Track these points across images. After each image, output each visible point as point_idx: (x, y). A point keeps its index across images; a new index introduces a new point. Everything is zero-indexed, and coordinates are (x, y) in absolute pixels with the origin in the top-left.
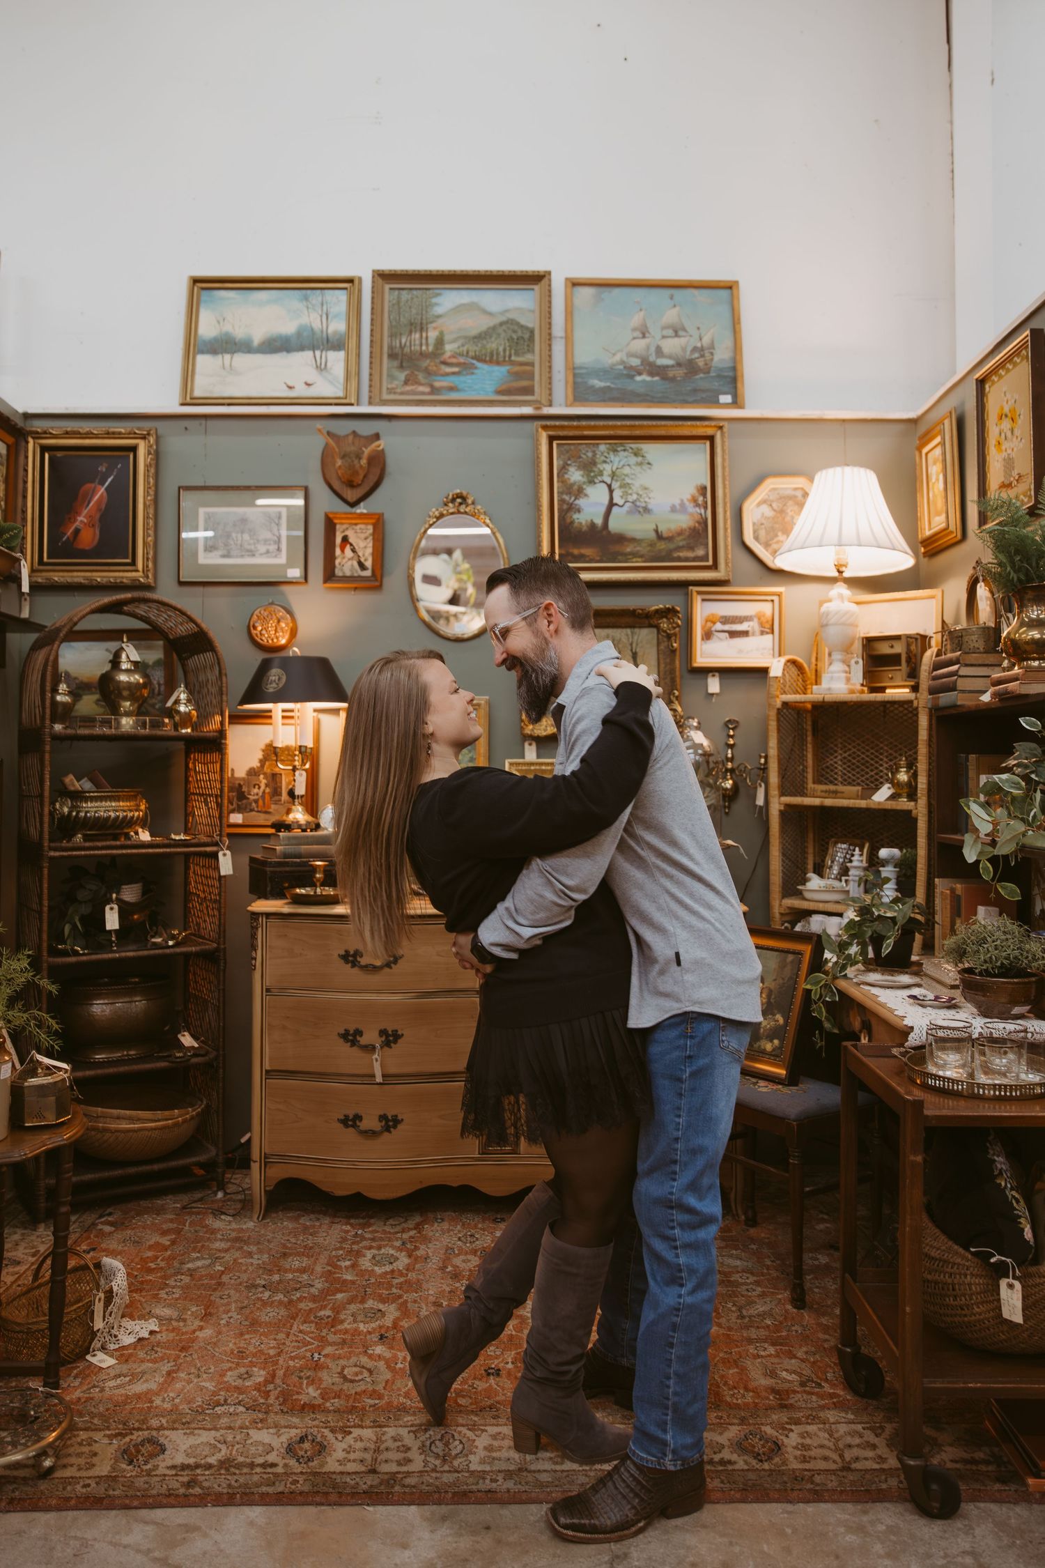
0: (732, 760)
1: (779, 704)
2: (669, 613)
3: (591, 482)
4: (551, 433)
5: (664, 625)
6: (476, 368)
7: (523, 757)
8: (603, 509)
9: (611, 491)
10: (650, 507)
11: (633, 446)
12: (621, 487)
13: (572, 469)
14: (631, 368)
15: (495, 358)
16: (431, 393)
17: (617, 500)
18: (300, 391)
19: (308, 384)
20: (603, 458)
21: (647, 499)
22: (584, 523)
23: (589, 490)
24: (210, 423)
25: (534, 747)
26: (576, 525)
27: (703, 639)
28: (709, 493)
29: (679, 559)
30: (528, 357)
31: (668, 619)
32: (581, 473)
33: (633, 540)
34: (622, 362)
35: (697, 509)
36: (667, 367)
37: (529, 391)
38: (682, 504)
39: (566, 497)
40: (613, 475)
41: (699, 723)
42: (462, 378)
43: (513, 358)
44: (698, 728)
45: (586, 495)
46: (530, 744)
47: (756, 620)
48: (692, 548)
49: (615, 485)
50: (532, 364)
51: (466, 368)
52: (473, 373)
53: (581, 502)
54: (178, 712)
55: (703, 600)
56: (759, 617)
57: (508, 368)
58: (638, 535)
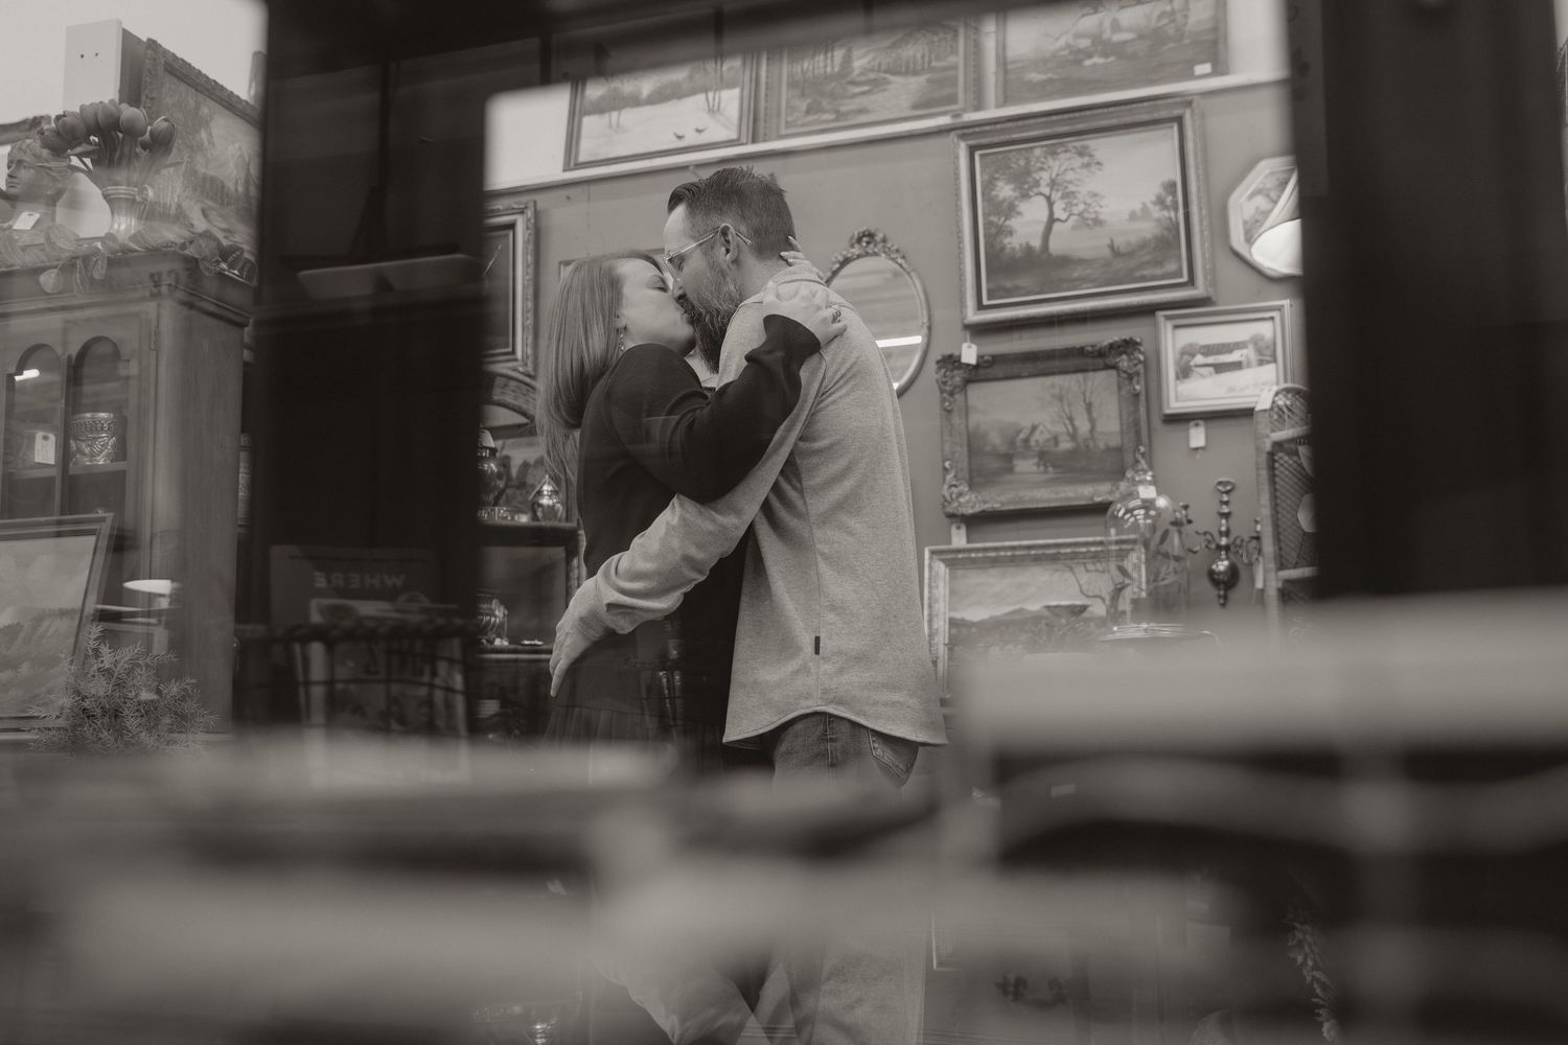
0: (1227, 533)
1: (1268, 446)
2: (1128, 346)
3: (1025, 196)
4: (972, 142)
5: (1124, 362)
6: (889, 83)
7: (950, 543)
8: (1041, 228)
9: (1051, 204)
10: (1101, 217)
11: (1077, 144)
12: (1063, 197)
13: (1000, 184)
14: (1079, 51)
15: (912, 67)
16: (837, 120)
17: (1059, 213)
18: (691, 139)
19: (699, 131)
20: (1039, 165)
21: (1097, 209)
22: (1018, 247)
23: (1023, 207)
24: (593, 188)
25: (963, 531)
26: (1008, 250)
27: (1178, 378)
28: (1179, 192)
29: (1143, 279)
30: (952, 59)
31: (1128, 355)
32: (1012, 186)
33: (1081, 261)
34: (1068, 46)
35: (1166, 213)
36: (1125, 42)
37: (951, 99)
38: (1145, 208)
39: (994, 219)
40: (1053, 184)
41: (1153, 476)
42: (873, 98)
43: (933, 64)
44: (1151, 483)
45: (1019, 213)
46: (958, 528)
47: (1251, 347)
48: (1159, 263)
49: (1056, 196)
50: (955, 67)
51: (877, 85)
52: (885, 90)
53: (1013, 223)
54: (540, 505)
55: (1176, 327)
56: (1256, 341)
57: (927, 76)
58: (1088, 254)
